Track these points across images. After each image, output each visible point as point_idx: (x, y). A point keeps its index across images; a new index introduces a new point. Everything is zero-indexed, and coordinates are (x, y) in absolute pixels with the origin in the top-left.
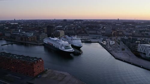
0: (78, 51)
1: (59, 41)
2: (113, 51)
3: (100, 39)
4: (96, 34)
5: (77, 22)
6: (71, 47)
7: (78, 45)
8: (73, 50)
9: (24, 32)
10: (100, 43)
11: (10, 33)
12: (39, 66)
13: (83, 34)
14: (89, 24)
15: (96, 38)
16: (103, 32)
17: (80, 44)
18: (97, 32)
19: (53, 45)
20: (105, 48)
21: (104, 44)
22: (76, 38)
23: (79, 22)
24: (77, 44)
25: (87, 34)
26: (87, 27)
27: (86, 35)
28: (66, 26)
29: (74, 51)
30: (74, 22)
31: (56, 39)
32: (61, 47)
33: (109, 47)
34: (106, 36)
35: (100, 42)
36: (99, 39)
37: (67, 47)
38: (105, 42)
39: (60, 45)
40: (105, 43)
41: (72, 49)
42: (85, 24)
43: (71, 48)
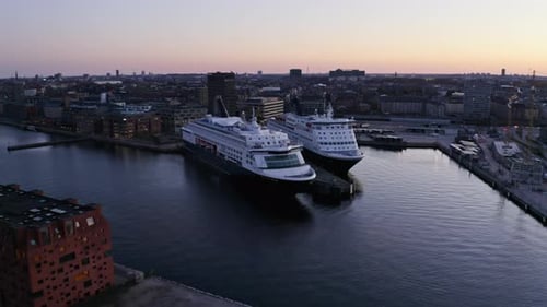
0: (336, 181)
1: (243, 130)
2: (521, 187)
3: (443, 133)
4: (423, 114)
5: (343, 78)
6: (302, 161)
7: (340, 152)
8: (310, 175)
9: (121, 104)
10: (444, 151)
11: (63, 105)
12: (73, 256)
13: (366, 113)
14: (391, 84)
15: (423, 131)
16: (450, 107)
17: (350, 147)
18: (424, 107)
19: (218, 148)
20: (472, 171)
21: (466, 152)
22: (331, 120)
23: (351, 79)
24: (331, 148)
25: (380, 113)
26: (382, 92)
27: (379, 117)
28: (295, 87)
29: (314, 176)
30: (331, 79)
31: (232, 121)
32: (251, 155)
33: (494, 168)
34: (468, 122)
35: (444, 144)
36: (437, 131)
37: (278, 158)
38: (472, 144)
39: (245, 145)
40: (471, 149)
41: (308, 167)
42: (373, 85)
43: (299, 165)
